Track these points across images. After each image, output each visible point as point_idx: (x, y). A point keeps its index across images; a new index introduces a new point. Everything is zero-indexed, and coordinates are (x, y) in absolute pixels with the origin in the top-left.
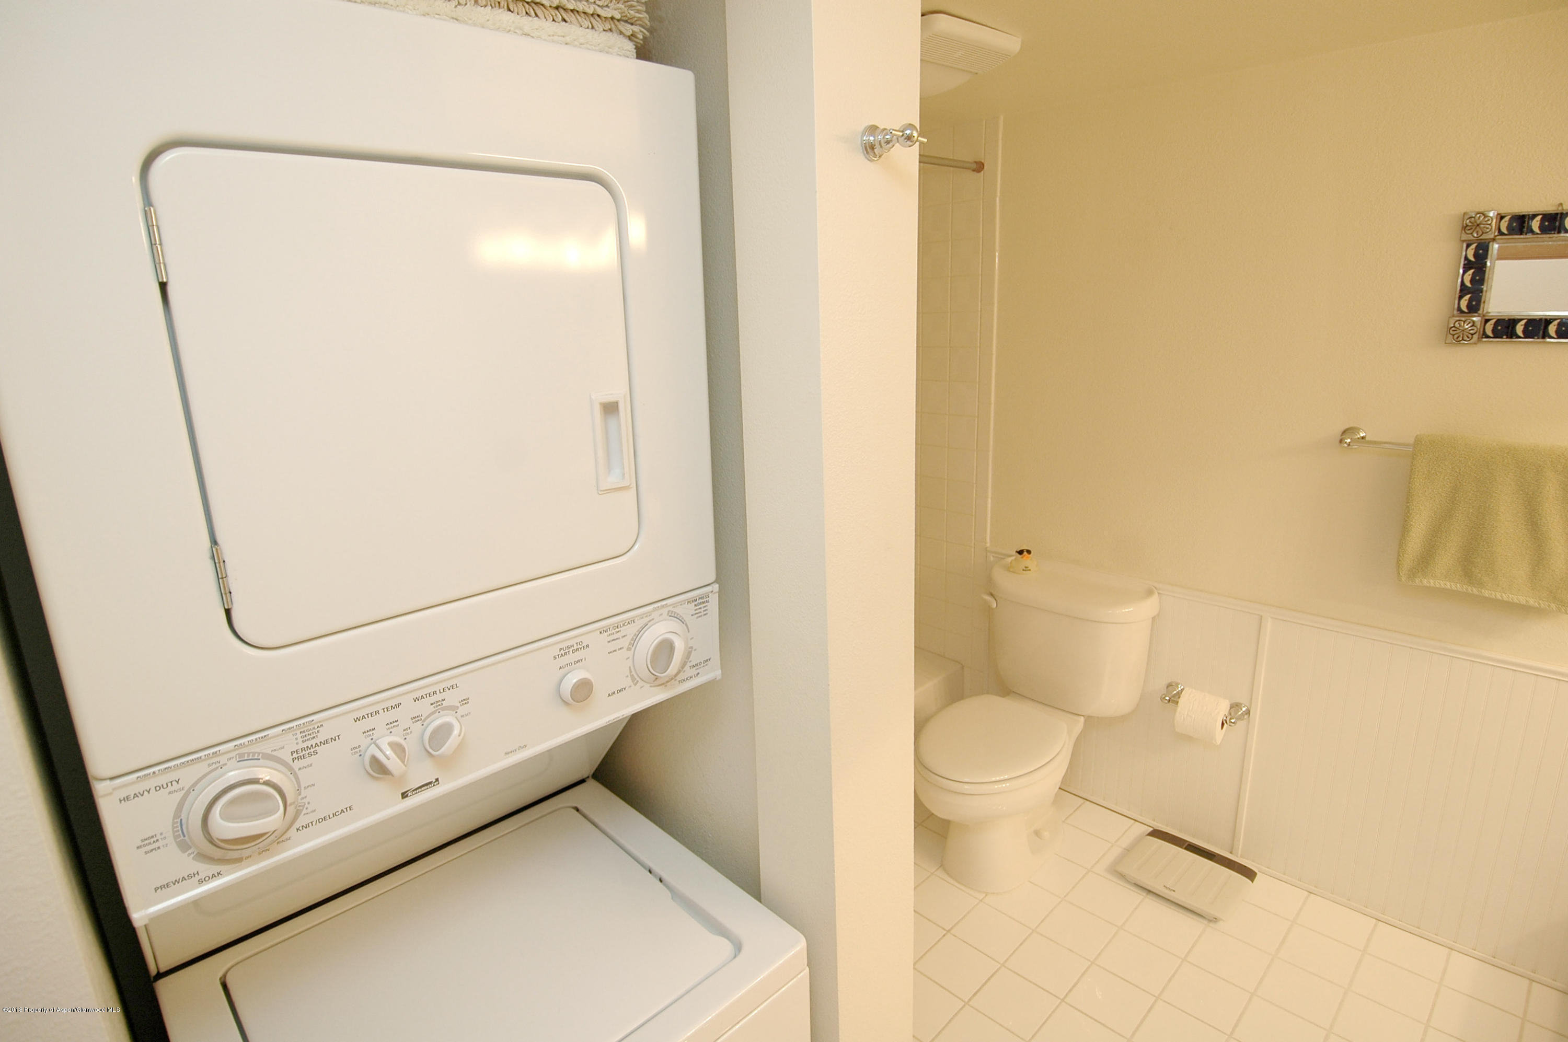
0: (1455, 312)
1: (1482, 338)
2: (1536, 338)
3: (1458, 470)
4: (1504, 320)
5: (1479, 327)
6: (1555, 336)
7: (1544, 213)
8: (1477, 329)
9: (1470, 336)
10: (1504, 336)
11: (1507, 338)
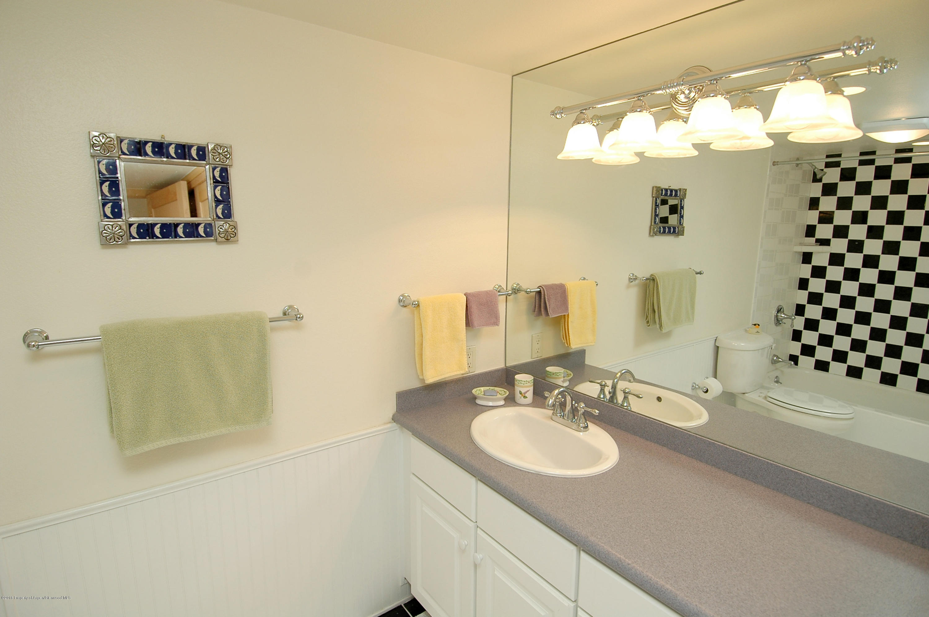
0: (102, 217)
1: (130, 239)
2: (170, 237)
3: (145, 350)
4: (144, 224)
5: (125, 230)
6: (183, 236)
7: (153, 141)
8: (124, 231)
9: (120, 238)
10: (147, 237)
11: (149, 238)
